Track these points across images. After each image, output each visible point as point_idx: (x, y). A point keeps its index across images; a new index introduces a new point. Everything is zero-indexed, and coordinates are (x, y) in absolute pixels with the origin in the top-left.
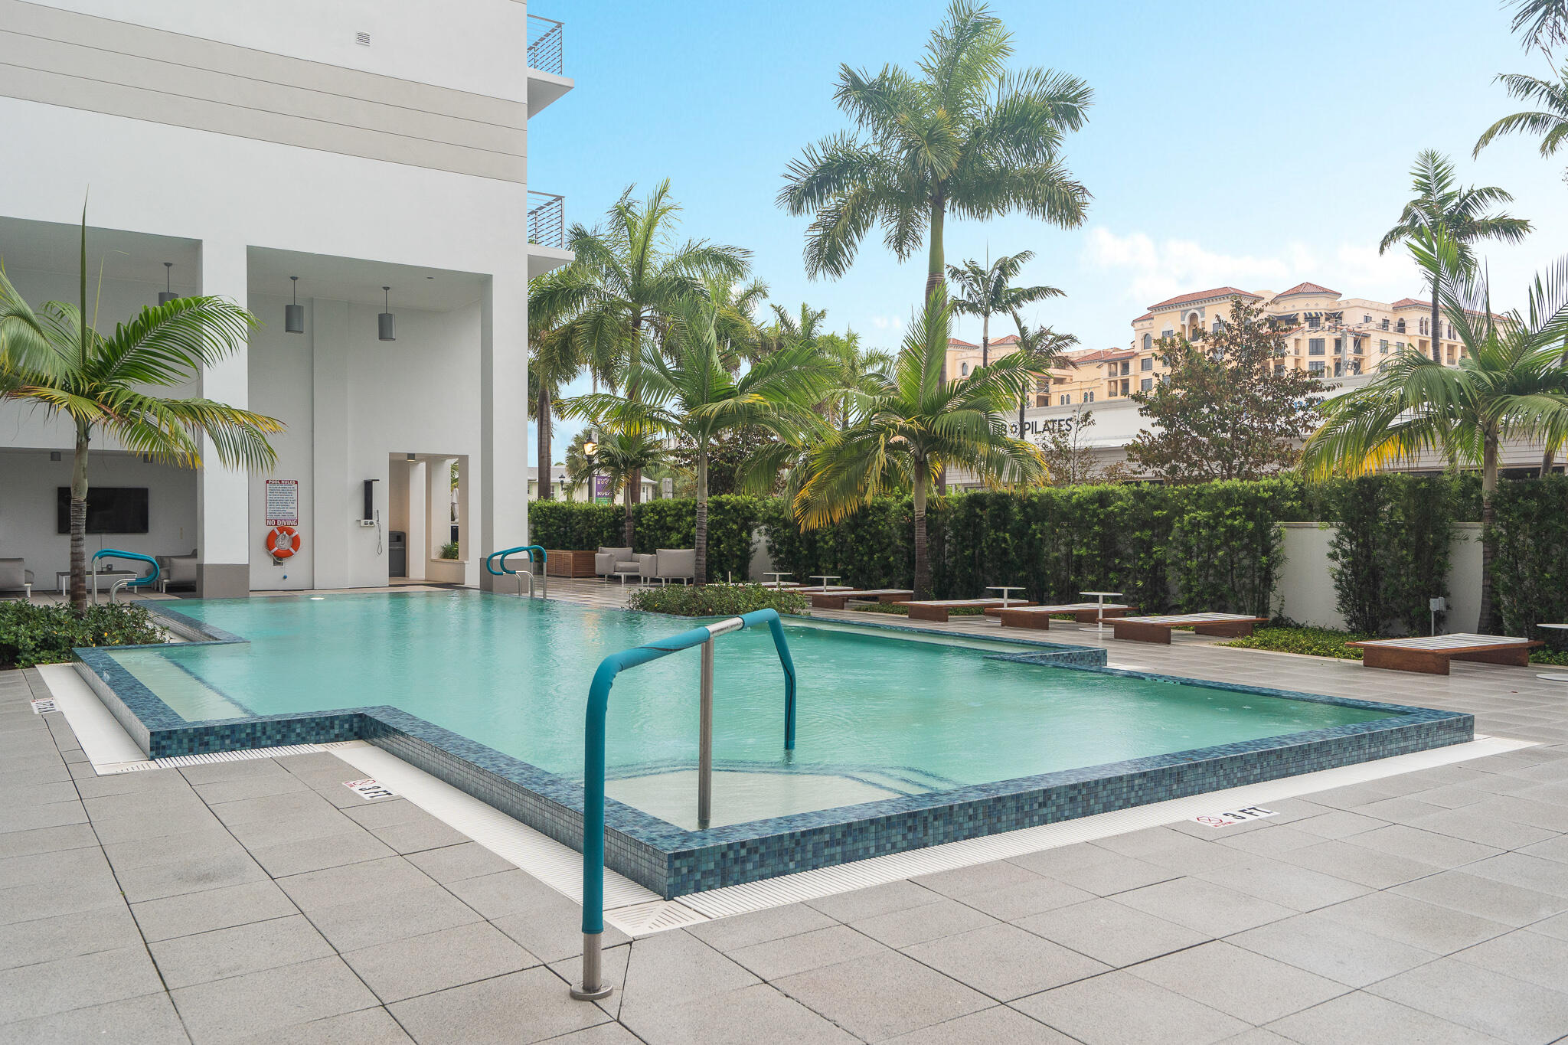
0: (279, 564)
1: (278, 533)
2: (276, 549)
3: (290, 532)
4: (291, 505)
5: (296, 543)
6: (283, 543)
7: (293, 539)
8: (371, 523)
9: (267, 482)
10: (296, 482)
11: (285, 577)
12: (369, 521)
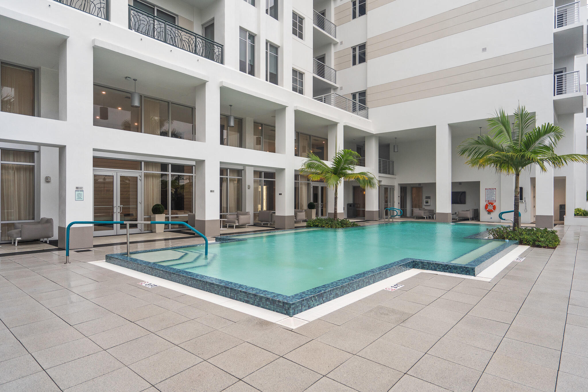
0: (489, 214)
1: (488, 204)
2: (488, 209)
3: (492, 204)
4: (494, 196)
5: (494, 208)
6: (490, 207)
7: (493, 206)
8: (522, 202)
9: (486, 189)
10: (495, 189)
11: (491, 218)
12: (521, 201)
